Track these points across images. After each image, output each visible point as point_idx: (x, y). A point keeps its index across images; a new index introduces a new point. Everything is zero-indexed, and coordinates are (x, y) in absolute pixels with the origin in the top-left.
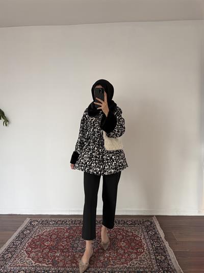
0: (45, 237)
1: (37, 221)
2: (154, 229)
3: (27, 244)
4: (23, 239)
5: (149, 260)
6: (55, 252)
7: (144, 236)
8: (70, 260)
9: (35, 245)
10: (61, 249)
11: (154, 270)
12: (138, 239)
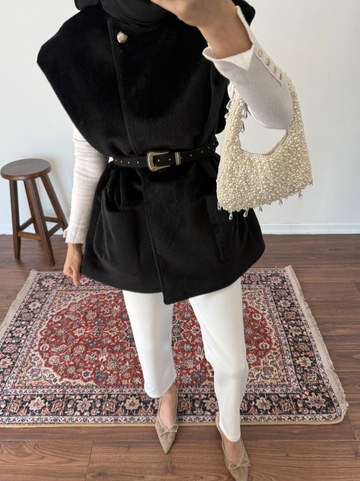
0: (73, 318)
1: (53, 278)
2: (289, 294)
3: (39, 335)
4: (29, 321)
5: (281, 368)
6: (98, 352)
7: (270, 311)
8: (129, 371)
9: (55, 337)
10: (109, 346)
11: (291, 389)
12: (258, 319)
